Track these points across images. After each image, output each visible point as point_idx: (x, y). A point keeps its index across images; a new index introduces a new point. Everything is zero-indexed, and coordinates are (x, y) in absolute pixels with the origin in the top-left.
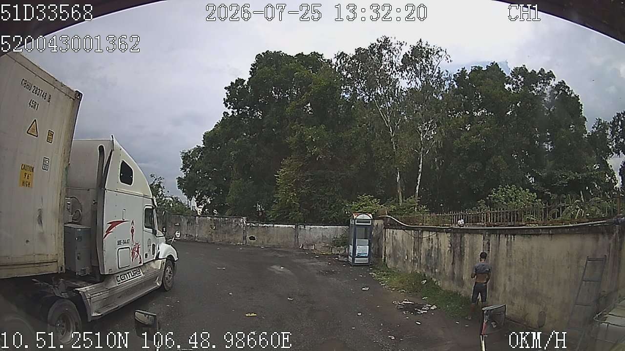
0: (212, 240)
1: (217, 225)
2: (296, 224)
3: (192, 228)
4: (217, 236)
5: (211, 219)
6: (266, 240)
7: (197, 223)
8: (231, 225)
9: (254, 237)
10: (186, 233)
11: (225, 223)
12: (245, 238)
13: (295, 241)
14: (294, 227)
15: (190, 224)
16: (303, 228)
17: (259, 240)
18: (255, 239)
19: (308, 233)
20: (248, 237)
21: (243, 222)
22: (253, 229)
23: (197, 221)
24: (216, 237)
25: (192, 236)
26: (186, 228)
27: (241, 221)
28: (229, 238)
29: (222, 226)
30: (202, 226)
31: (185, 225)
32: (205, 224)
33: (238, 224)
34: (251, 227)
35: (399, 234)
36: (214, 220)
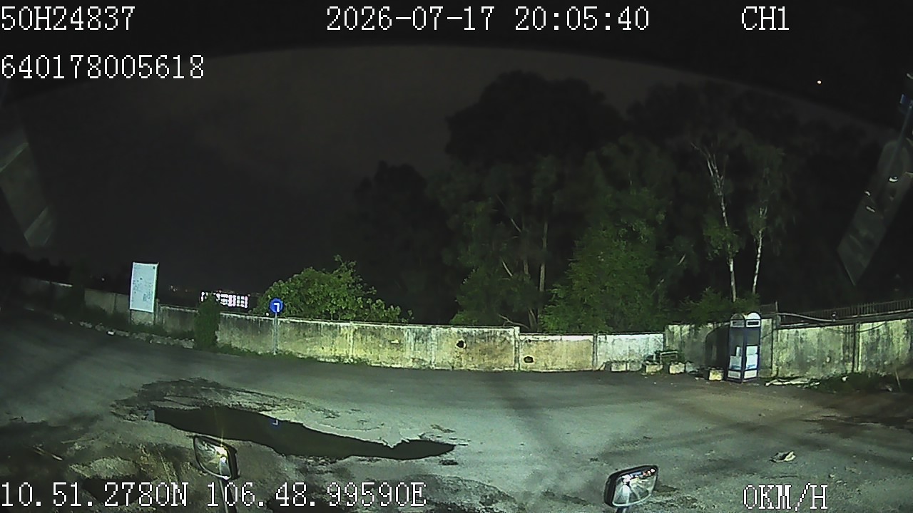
0: (461, 366)
1: (470, 341)
2: (595, 335)
3: (423, 348)
4: (470, 359)
5: (458, 332)
6: (550, 362)
7: (434, 339)
8: (494, 341)
9: (532, 358)
10: (412, 356)
11: (483, 338)
12: (517, 360)
13: (593, 360)
14: (592, 340)
15: (421, 341)
16: (604, 340)
17: (539, 362)
18: (532, 361)
19: (611, 346)
20: (522, 357)
21: (514, 335)
22: (531, 346)
23: (434, 336)
24: (468, 361)
25: (423, 360)
26: (412, 350)
27: (511, 333)
28: (491, 361)
29: (478, 341)
30: (442, 343)
31: (411, 345)
32: (447, 340)
33: (505, 339)
34: (526, 341)
35: (812, 333)
36: (465, 333)
